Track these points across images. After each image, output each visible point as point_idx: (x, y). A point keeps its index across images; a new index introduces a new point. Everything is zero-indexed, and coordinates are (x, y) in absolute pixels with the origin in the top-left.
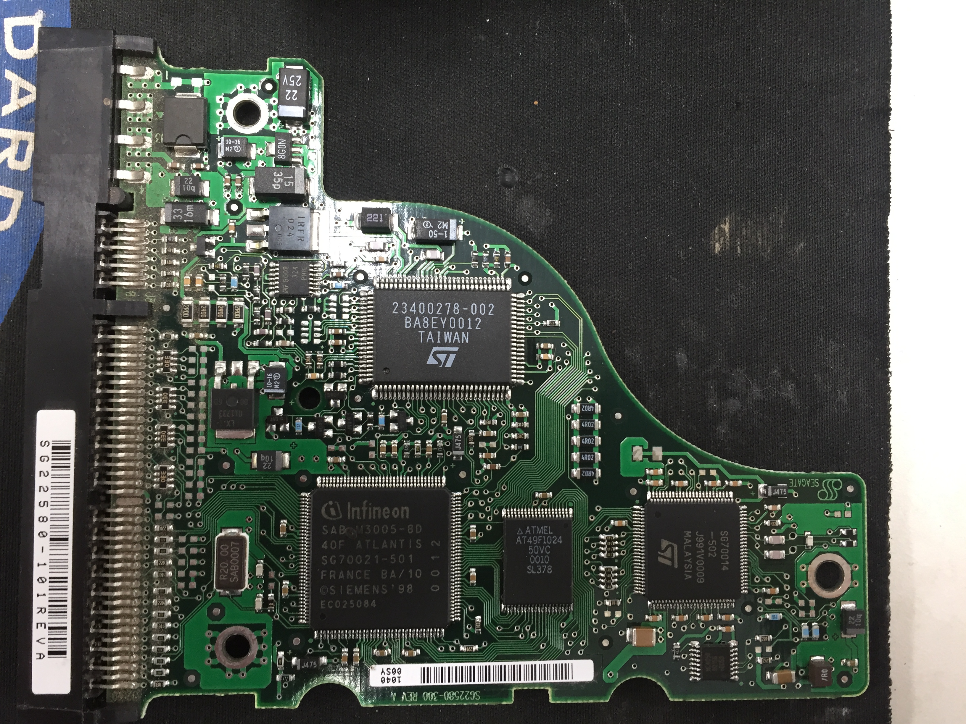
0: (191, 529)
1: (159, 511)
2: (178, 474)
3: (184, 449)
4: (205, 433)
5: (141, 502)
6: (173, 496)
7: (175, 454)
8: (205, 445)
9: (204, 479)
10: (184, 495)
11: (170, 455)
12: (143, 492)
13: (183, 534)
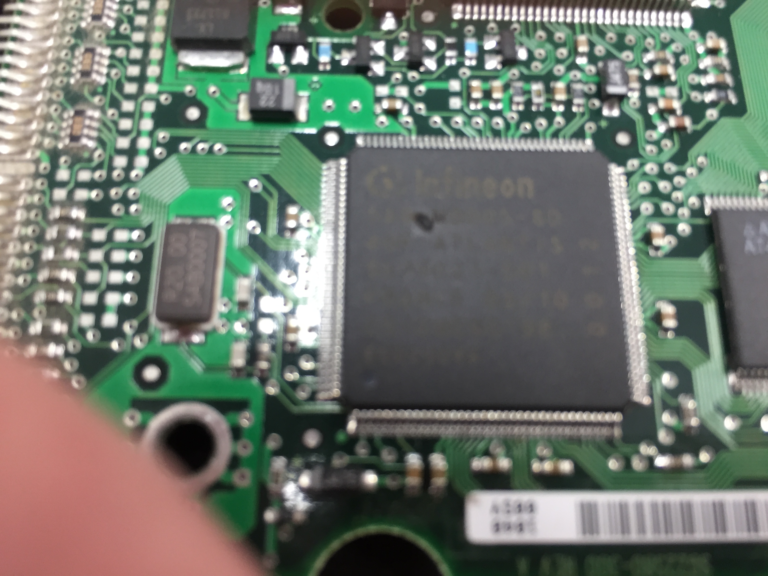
0: (119, 218)
1: (62, 184)
2: (104, 124)
3: (119, 86)
4: (161, 63)
5: (32, 168)
6: (90, 160)
7: (104, 93)
8: (159, 80)
9: (151, 134)
10: (111, 159)
11: (94, 93)
12: (38, 153)
13: (101, 226)
